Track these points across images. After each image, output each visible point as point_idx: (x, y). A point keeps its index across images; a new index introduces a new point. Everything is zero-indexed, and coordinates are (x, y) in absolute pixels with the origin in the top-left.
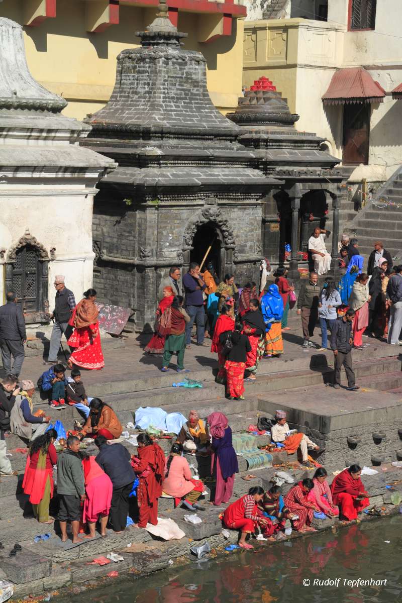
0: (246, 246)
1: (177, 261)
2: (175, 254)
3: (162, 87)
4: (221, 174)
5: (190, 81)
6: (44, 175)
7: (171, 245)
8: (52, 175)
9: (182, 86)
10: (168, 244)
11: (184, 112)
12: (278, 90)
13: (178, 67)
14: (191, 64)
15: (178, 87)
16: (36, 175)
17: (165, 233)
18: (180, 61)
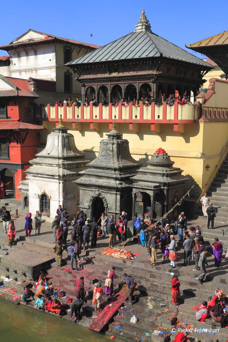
0: (112, 207)
1: (88, 207)
2: (87, 205)
3: (101, 152)
5: (109, 150)
6: (44, 176)
7: (86, 202)
8: (47, 176)
9: (106, 151)
10: (85, 201)
11: (103, 160)
12: (166, 152)
13: (105, 146)
14: (110, 144)
15: (105, 152)
16: (43, 176)
17: (84, 198)
18: (106, 144)
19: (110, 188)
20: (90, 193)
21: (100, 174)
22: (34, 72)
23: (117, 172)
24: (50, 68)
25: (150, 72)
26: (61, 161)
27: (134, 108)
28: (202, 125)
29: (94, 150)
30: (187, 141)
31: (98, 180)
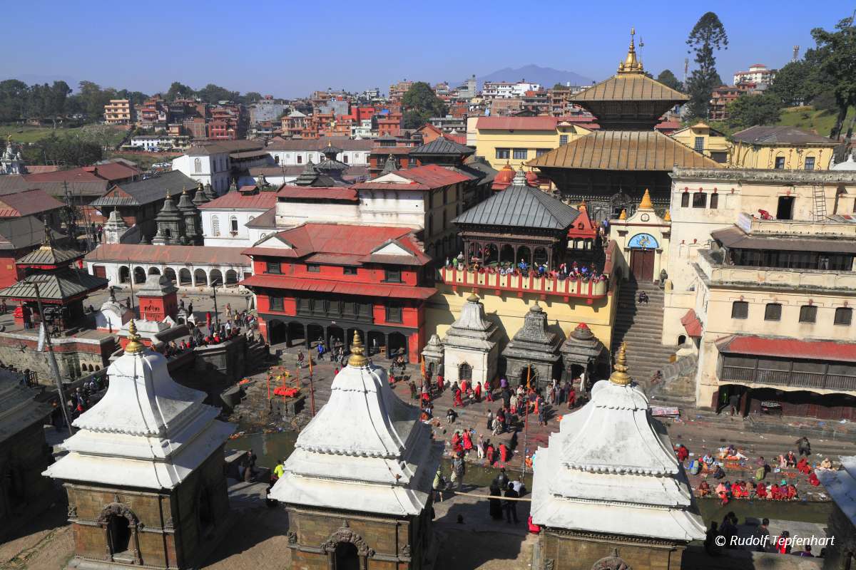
0: (543, 376)
4: (533, 355)
7: (515, 372)
11: (530, 334)
13: (531, 321)
15: (531, 326)
17: (513, 368)
18: (532, 319)
19: (543, 361)
20: (520, 364)
21: (531, 348)
22: (394, 216)
23: (547, 346)
24: (417, 214)
25: (547, 239)
26: (484, 333)
27: (546, 281)
28: (610, 298)
29: (498, 314)
30: (596, 310)
31: (529, 353)
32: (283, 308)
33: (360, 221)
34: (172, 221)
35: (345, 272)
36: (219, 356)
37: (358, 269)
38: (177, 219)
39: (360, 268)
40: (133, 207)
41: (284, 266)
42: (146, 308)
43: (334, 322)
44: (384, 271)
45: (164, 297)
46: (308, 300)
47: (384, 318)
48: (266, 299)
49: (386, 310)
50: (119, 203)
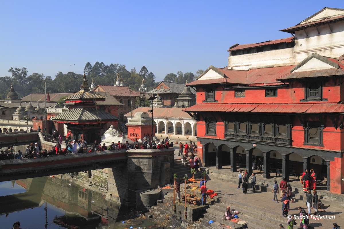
32: (215, 133)
33: (294, 61)
34: (186, 100)
35: (267, 95)
36: (147, 160)
37: (279, 90)
38: (189, 98)
39: (280, 88)
40: (169, 94)
41: (217, 93)
42: (131, 134)
43: (255, 145)
44: (304, 88)
45: (141, 126)
46: (234, 123)
47: (303, 141)
48: (203, 124)
49: (305, 131)
50: (161, 92)
